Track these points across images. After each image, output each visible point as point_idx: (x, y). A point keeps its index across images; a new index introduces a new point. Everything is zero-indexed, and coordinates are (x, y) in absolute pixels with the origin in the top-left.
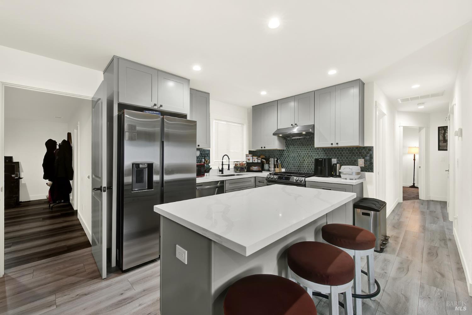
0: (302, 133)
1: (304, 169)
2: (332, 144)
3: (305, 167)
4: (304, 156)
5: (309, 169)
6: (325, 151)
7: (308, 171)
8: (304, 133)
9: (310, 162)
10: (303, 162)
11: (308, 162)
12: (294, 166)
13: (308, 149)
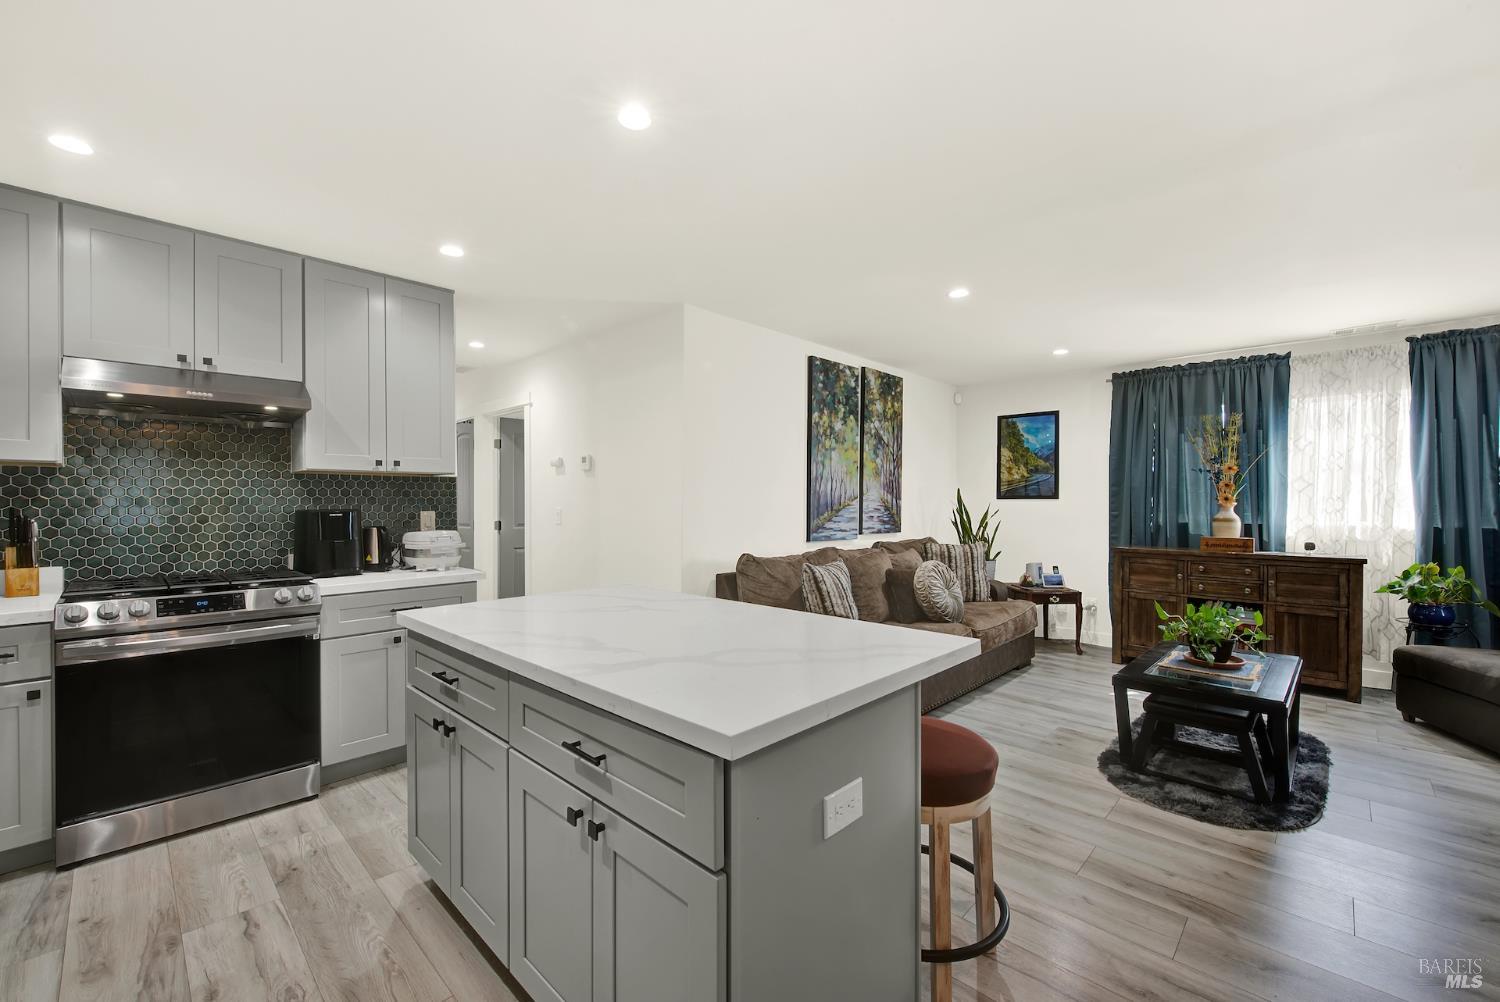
0: (262, 406)
1: (203, 556)
2: (379, 463)
3: (211, 546)
4: (202, 501)
5: (232, 555)
6: (305, 484)
7: (224, 564)
8: (271, 408)
9: (237, 528)
10: (195, 529)
11: (224, 528)
12: (136, 550)
13: (223, 474)
